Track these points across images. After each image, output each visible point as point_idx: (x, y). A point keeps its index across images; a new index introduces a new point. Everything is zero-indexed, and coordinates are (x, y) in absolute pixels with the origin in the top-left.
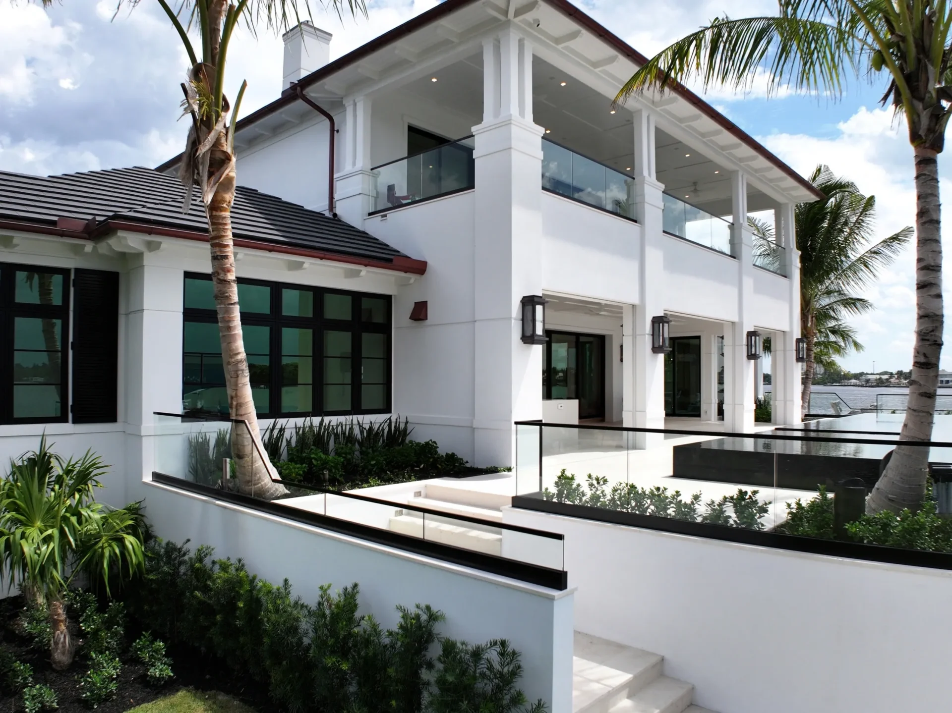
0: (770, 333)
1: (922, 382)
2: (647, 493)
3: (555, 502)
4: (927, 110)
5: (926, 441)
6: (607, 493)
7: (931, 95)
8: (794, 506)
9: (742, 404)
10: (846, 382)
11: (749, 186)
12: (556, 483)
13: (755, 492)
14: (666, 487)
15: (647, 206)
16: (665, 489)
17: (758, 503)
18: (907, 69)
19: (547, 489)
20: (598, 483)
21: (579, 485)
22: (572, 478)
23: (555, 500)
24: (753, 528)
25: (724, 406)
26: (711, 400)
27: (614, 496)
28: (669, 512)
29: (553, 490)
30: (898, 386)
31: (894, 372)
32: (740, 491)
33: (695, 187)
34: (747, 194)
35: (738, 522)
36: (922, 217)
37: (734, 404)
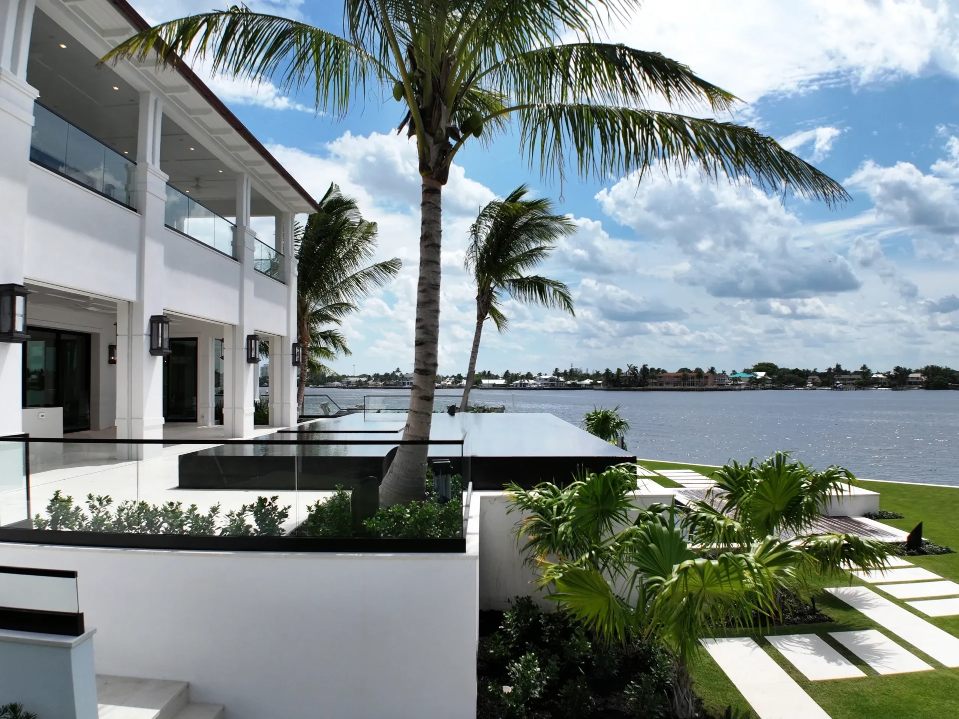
0: (268, 337)
1: (422, 387)
2: (159, 509)
3: (48, 530)
4: (437, 145)
5: (425, 440)
6: (111, 514)
7: (442, 131)
8: (314, 508)
9: (242, 408)
10: (330, 384)
11: (253, 190)
12: (49, 508)
13: (274, 498)
14: (180, 502)
15: (148, 196)
16: (179, 504)
17: (277, 509)
18: (423, 104)
19: (38, 516)
20: (101, 504)
21: (78, 508)
22: (69, 500)
23: (48, 528)
24: (276, 535)
25: (224, 410)
26: (208, 403)
27: (120, 517)
28: (185, 528)
29: (46, 516)
30: (376, 387)
31: (372, 374)
32: (260, 499)
33: (197, 182)
34: (251, 197)
35: (259, 530)
36: (425, 240)
37: (234, 408)
